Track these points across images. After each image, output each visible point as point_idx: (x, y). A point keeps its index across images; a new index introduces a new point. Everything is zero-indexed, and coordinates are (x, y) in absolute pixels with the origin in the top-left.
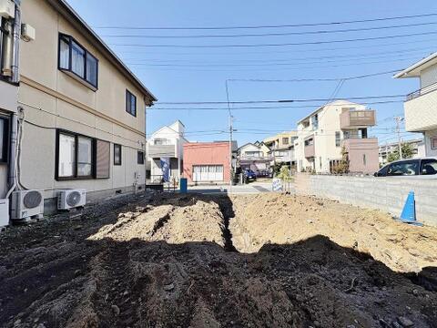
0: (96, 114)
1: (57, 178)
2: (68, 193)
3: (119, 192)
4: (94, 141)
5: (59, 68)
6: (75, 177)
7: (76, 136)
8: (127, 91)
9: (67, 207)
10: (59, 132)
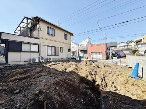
0: (55, 41)
1: (47, 55)
2: (48, 58)
3: (62, 59)
4: (55, 47)
5: (47, 34)
6: (51, 55)
7: (51, 46)
8: (64, 34)
9: (48, 61)
10: (47, 46)
